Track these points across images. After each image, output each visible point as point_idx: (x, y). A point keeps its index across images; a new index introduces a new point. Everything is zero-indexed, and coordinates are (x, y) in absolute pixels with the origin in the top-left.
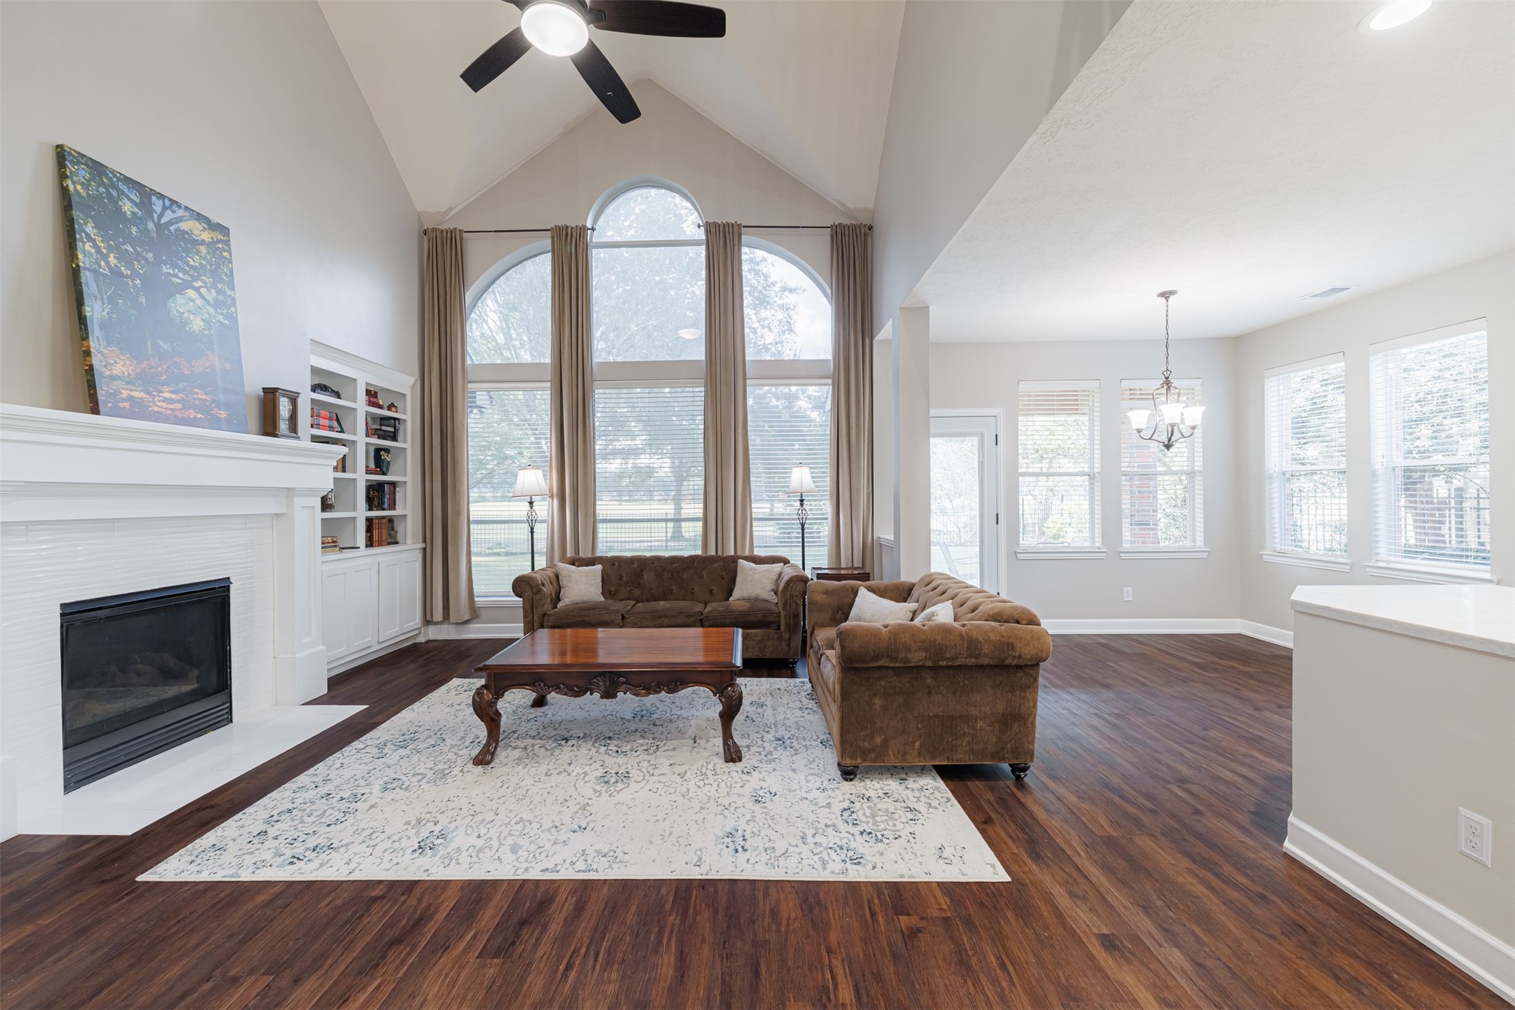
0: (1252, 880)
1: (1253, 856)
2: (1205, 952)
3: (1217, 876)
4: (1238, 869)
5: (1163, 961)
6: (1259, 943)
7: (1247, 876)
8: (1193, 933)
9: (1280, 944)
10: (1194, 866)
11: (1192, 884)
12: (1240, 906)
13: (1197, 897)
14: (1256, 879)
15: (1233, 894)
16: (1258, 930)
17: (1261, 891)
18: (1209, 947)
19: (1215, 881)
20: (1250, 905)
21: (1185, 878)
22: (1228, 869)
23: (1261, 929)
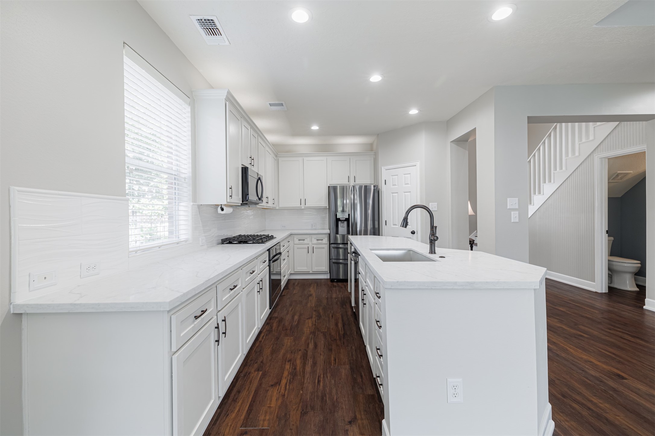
0: (570, 406)
1: (573, 423)
2: (582, 374)
3: (589, 409)
4: (579, 413)
5: (597, 372)
6: (563, 377)
7: (574, 408)
8: (590, 380)
9: (555, 377)
10: (604, 414)
11: (601, 403)
12: (574, 392)
13: (595, 396)
14: (568, 406)
15: (578, 398)
16: (564, 382)
17: (565, 400)
18: (582, 376)
19: (589, 405)
20: (569, 393)
21: (605, 406)
22: (585, 413)
23: (563, 382)
